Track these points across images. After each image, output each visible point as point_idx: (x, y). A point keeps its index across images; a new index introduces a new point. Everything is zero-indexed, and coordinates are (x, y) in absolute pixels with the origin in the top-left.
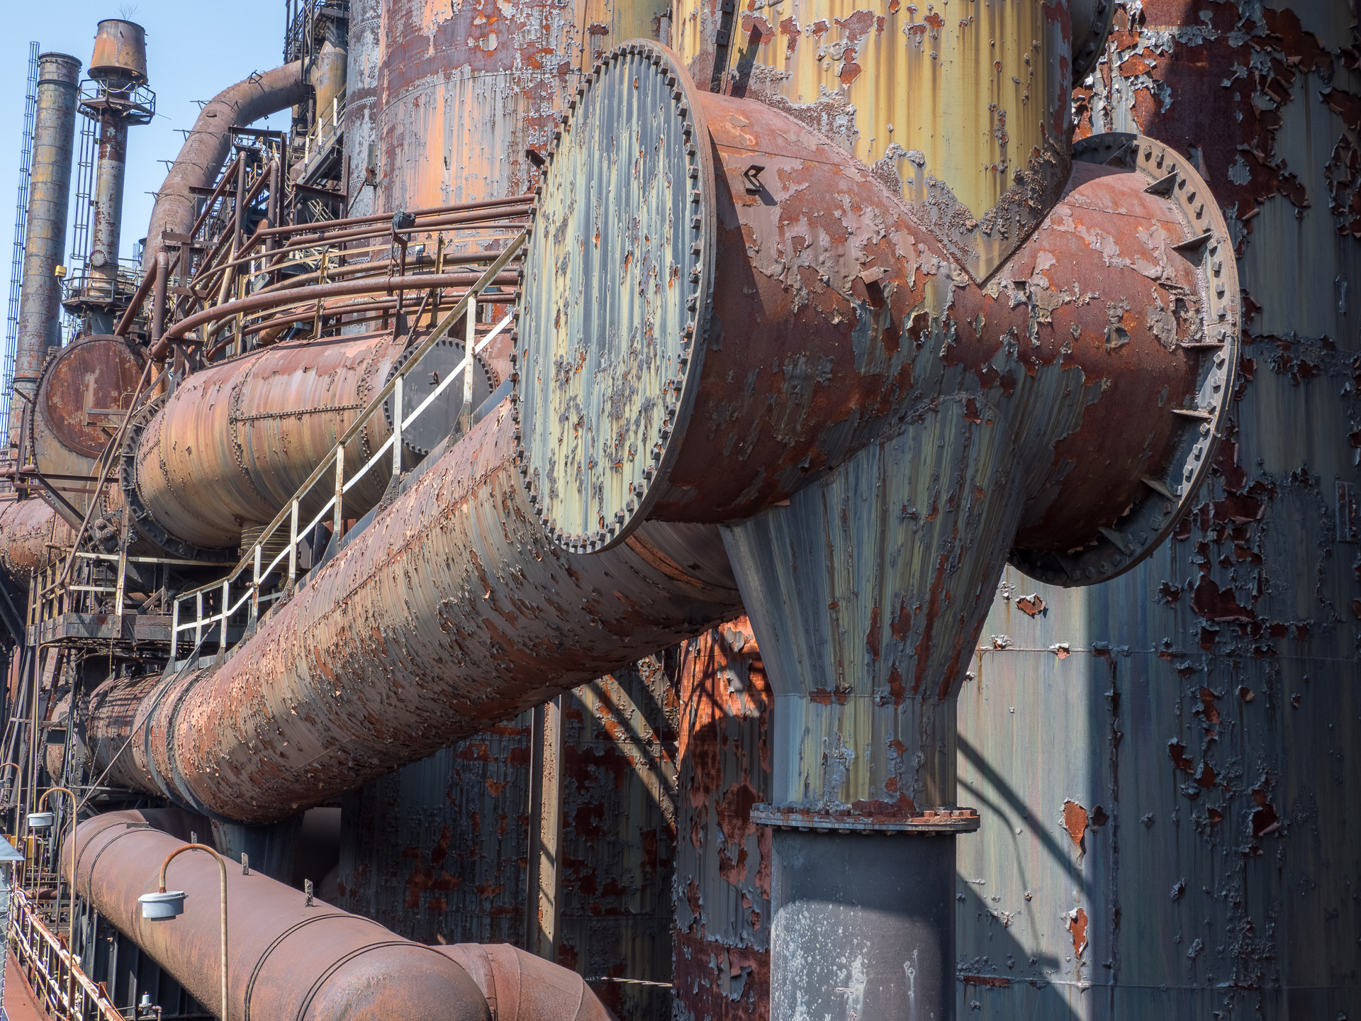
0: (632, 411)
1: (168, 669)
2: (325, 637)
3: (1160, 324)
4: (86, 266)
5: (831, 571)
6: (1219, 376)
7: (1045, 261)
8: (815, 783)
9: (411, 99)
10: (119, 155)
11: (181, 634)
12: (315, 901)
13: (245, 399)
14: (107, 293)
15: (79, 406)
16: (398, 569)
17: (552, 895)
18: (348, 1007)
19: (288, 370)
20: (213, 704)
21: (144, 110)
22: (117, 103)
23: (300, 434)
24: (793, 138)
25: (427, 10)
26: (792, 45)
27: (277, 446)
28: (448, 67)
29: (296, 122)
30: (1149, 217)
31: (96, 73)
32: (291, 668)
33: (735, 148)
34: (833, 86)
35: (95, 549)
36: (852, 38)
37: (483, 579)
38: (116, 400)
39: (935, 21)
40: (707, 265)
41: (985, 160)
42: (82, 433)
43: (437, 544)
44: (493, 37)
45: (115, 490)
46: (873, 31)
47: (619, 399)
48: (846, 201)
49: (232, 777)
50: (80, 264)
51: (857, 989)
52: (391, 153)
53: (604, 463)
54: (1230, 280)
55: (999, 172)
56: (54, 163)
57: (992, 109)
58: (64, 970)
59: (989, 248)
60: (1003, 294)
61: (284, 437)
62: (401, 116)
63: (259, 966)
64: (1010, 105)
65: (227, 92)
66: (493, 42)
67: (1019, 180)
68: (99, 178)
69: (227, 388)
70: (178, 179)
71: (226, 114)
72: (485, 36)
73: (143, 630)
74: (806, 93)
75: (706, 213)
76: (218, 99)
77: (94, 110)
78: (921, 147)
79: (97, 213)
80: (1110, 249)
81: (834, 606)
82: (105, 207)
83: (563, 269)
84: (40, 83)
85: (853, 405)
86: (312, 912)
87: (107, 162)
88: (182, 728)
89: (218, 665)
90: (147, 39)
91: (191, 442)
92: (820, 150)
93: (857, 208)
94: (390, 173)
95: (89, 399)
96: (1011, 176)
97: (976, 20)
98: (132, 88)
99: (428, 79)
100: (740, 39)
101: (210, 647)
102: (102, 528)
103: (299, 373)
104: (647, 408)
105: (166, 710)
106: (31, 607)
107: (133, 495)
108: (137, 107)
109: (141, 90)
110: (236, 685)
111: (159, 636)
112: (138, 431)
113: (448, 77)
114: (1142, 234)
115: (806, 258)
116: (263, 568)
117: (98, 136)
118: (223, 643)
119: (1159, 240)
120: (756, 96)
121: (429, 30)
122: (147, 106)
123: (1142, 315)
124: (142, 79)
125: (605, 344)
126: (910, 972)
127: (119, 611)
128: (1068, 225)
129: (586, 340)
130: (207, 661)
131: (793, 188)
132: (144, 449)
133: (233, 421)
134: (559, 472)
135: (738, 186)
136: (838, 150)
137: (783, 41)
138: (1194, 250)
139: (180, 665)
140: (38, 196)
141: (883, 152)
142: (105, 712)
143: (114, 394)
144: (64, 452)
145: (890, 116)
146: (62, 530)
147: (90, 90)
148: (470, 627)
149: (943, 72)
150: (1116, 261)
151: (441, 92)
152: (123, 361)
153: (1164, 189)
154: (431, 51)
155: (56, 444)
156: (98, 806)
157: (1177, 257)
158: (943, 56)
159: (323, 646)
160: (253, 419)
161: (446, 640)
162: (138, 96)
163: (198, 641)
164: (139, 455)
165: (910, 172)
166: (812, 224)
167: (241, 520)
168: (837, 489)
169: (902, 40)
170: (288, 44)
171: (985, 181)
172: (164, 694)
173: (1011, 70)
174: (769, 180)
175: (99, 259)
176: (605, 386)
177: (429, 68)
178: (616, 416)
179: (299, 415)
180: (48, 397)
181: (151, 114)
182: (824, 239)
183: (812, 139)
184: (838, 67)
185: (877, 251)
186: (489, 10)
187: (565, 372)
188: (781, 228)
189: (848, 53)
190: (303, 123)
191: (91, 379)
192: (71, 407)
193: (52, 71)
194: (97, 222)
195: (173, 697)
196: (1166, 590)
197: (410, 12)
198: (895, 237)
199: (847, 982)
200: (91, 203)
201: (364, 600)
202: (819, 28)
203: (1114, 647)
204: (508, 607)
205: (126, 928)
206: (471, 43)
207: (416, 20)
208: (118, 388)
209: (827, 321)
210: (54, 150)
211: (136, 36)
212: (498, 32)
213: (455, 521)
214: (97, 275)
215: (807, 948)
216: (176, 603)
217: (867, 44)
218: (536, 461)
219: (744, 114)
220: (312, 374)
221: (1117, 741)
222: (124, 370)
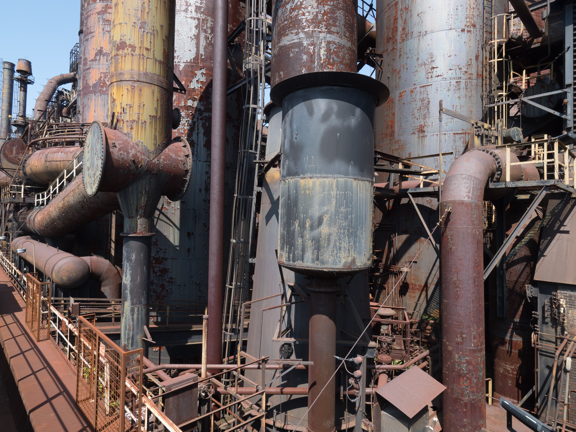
0: (96, 177)
1: (34, 208)
2: (61, 205)
3: (181, 166)
4: (17, 116)
5: (130, 200)
6: (189, 174)
7: (163, 157)
8: (128, 230)
9: (87, 98)
10: (25, 91)
11: (37, 201)
12: (59, 250)
13: (48, 157)
14: (23, 122)
15: (12, 153)
16: (71, 194)
17: (114, 248)
18: (61, 266)
19: (58, 152)
20: (42, 216)
21: (31, 81)
22: (25, 79)
23: (60, 165)
24: (122, 138)
25: (90, 80)
26: (123, 123)
27: (55, 167)
28: (95, 93)
29: (73, 86)
30: (181, 151)
31: (18, 71)
32: (55, 210)
33: (111, 139)
34: (129, 130)
35: (16, 184)
36: (132, 123)
37: (84, 197)
38: (21, 153)
39: (145, 122)
40: (104, 158)
41: (153, 142)
42: (13, 159)
43: (77, 191)
44: (104, 88)
45: (21, 171)
46: (135, 123)
47: (94, 174)
48: (130, 148)
49: (47, 229)
50: (16, 115)
51: (134, 258)
52: (83, 108)
53: (93, 184)
54: (191, 161)
55: (155, 144)
56: (9, 88)
57: (154, 135)
58: (10, 266)
59: (153, 155)
60: (155, 162)
61: (57, 165)
62: (85, 101)
63: (47, 262)
64: (157, 134)
65: (55, 77)
66: (104, 89)
67: (159, 145)
68: (20, 96)
69: (44, 155)
70: (42, 96)
71: (54, 82)
72: (103, 87)
73: (28, 200)
74: (125, 131)
75: (104, 150)
76: (52, 79)
77: (18, 80)
78: (142, 141)
79: (20, 104)
80: (174, 156)
81: (131, 205)
82: (22, 103)
83: (88, 152)
84: (4, 68)
85: (131, 177)
86: (58, 252)
87: (22, 92)
88: (36, 220)
89: (44, 208)
90: (32, 65)
91: (37, 165)
92: (126, 140)
93: (131, 149)
94: (83, 112)
95: (14, 152)
96: (157, 145)
97: (152, 122)
98: (28, 76)
99: (91, 94)
100: (115, 121)
101: (43, 204)
102: (18, 180)
103: (60, 153)
104: (97, 177)
105: (33, 217)
106: (2, 195)
107: (25, 173)
108: (30, 80)
109: (30, 76)
110: (46, 212)
111: (32, 202)
112: (26, 160)
113: (95, 95)
114: (179, 153)
115: (122, 156)
116: (53, 190)
117: (19, 86)
118: (45, 204)
119: (182, 154)
120: (117, 130)
121: (91, 85)
122: (33, 80)
123: (178, 165)
124: (31, 74)
125: (93, 166)
126: (142, 255)
127: (22, 196)
128: (167, 152)
129: (91, 164)
130: (42, 207)
131: (121, 146)
132: (27, 165)
133: (46, 161)
134: (88, 184)
135: (111, 145)
136: (130, 140)
137: (122, 122)
138: (187, 156)
139: (37, 207)
140: (4, 96)
141: (137, 141)
142: (21, 216)
143: (21, 151)
144: (9, 163)
145: (138, 136)
146: (9, 179)
147: (17, 75)
148: (84, 205)
149: (146, 129)
150: (175, 157)
151: (93, 97)
152: (23, 144)
153: (185, 146)
154: (91, 89)
155: (6, 161)
156: (20, 235)
157: (185, 157)
158: (146, 127)
159: (60, 206)
160: (50, 161)
161: (80, 207)
162: (30, 78)
163: (41, 203)
164: (26, 166)
165: (141, 144)
166: (123, 151)
167: (49, 180)
168: (130, 188)
169: (140, 124)
170: (70, 68)
171: (153, 146)
172: (33, 213)
173: (158, 129)
174: (117, 145)
175: (21, 115)
176: (93, 172)
177: (91, 92)
178: (94, 177)
179: (60, 161)
180: (4, 151)
181: (34, 82)
182: (125, 153)
183: (126, 138)
184: (130, 127)
185: (135, 156)
186: (104, 82)
187: (89, 169)
188: (118, 152)
189: (132, 126)
190: (74, 87)
191: (14, 148)
192: (10, 154)
193: (7, 66)
194: (20, 106)
195: (35, 214)
196: (204, 200)
197: (87, 80)
198: (137, 153)
199: (132, 257)
200: (18, 101)
201: (66, 199)
202: (127, 121)
203: (196, 208)
204: (89, 202)
205: (24, 258)
206: (100, 88)
207: (88, 82)
208: (22, 150)
209: (126, 165)
210: (8, 85)
211: (29, 64)
212: (106, 87)
213: (79, 187)
214: (20, 118)
215: (127, 253)
216: (36, 195)
217: (134, 125)
218: (85, 182)
219: (114, 134)
220: (63, 153)
221: (196, 222)
222: (23, 146)
